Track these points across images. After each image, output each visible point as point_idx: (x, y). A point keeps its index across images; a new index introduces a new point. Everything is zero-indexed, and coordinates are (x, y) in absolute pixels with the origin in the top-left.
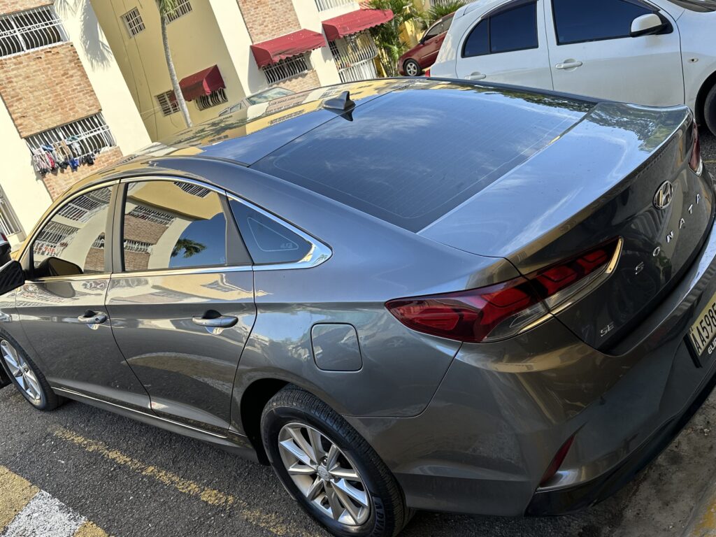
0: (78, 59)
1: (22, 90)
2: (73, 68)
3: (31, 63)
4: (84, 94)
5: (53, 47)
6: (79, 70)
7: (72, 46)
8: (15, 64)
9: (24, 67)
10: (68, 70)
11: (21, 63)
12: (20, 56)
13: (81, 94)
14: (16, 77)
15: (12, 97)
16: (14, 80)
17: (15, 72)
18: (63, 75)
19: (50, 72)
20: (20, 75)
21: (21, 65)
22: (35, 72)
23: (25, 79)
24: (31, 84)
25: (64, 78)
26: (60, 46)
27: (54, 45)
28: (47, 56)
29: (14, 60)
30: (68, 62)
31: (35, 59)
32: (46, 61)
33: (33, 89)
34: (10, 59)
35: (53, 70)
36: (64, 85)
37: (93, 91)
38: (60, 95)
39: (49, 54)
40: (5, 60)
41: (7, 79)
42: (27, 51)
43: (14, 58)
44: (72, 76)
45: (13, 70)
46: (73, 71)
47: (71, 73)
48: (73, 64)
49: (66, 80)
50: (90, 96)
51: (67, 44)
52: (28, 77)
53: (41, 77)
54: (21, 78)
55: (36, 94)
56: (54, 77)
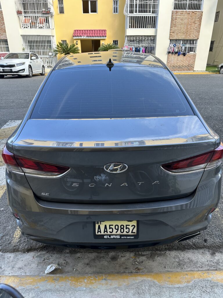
0: (202, 18)
1: (178, 23)
2: (198, 21)
3: (186, 15)
4: (196, 31)
5: (196, 11)
6: (199, 22)
7: (202, 12)
8: (181, 14)
9: (183, 15)
10: (196, 21)
11: (183, 14)
12: (183, 11)
13: (195, 31)
14: (179, 18)
15: (174, 25)
16: (177, 19)
17: (179, 16)
18: (193, 22)
19: (190, 20)
20: (180, 18)
21: (182, 15)
22: (185, 18)
23: (181, 20)
24: (181, 22)
25: (193, 23)
26: (198, 11)
27: (197, 10)
28: (192, 14)
29: (181, 12)
30: (197, 18)
31: (187, 14)
32: (191, 15)
33: (182, 24)
34: (180, 11)
35: (191, 20)
36: (192, 26)
37: (199, 31)
38: (188, 29)
39: (193, 13)
40: (179, 11)
41: (176, 18)
42: (187, 10)
43: (182, 11)
44: (196, 24)
45: (179, 15)
46: (197, 22)
47: (196, 22)
48: (198, 20)
49: (193, 24)
50: (198, 33)
51: (201, 11)
52: (182, 19)
53: (186, 21)
54: (180, 19)
55: (181, 26)
56: (190, 22)
